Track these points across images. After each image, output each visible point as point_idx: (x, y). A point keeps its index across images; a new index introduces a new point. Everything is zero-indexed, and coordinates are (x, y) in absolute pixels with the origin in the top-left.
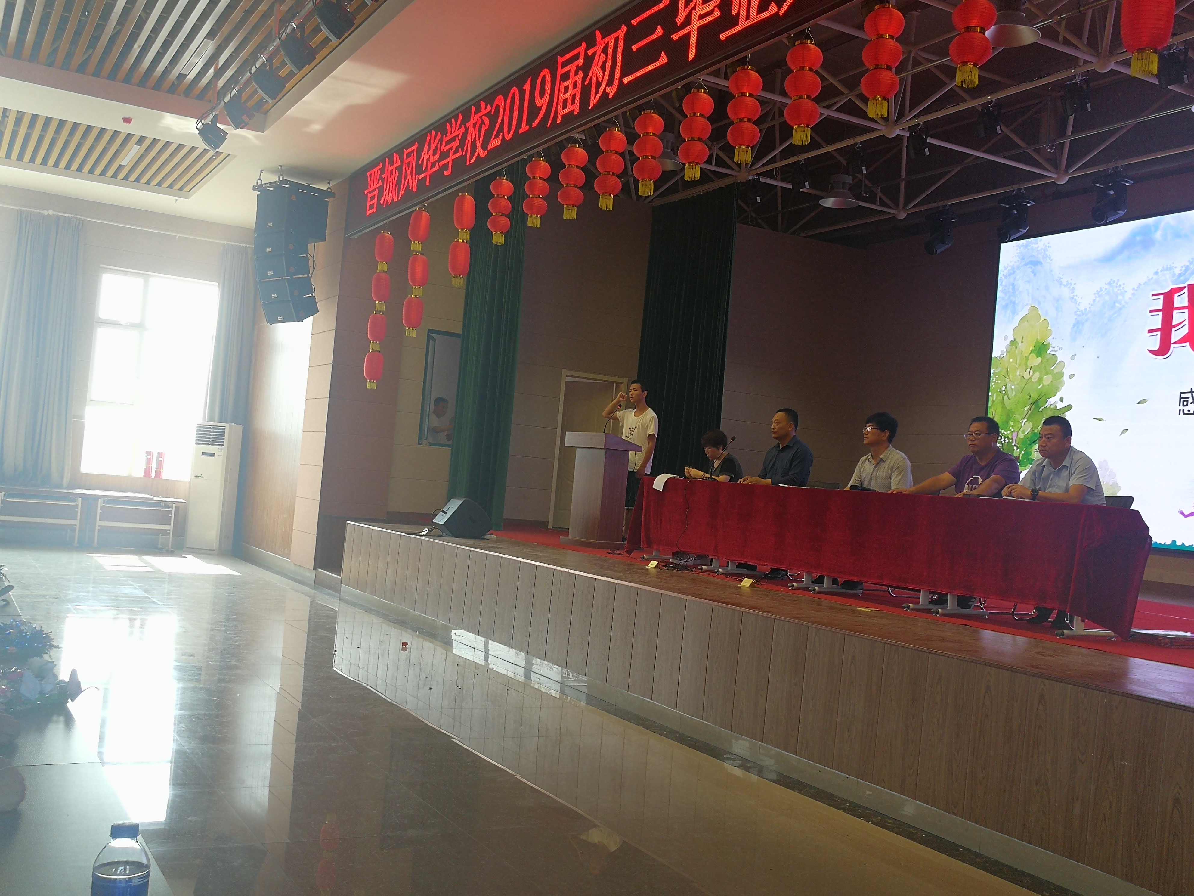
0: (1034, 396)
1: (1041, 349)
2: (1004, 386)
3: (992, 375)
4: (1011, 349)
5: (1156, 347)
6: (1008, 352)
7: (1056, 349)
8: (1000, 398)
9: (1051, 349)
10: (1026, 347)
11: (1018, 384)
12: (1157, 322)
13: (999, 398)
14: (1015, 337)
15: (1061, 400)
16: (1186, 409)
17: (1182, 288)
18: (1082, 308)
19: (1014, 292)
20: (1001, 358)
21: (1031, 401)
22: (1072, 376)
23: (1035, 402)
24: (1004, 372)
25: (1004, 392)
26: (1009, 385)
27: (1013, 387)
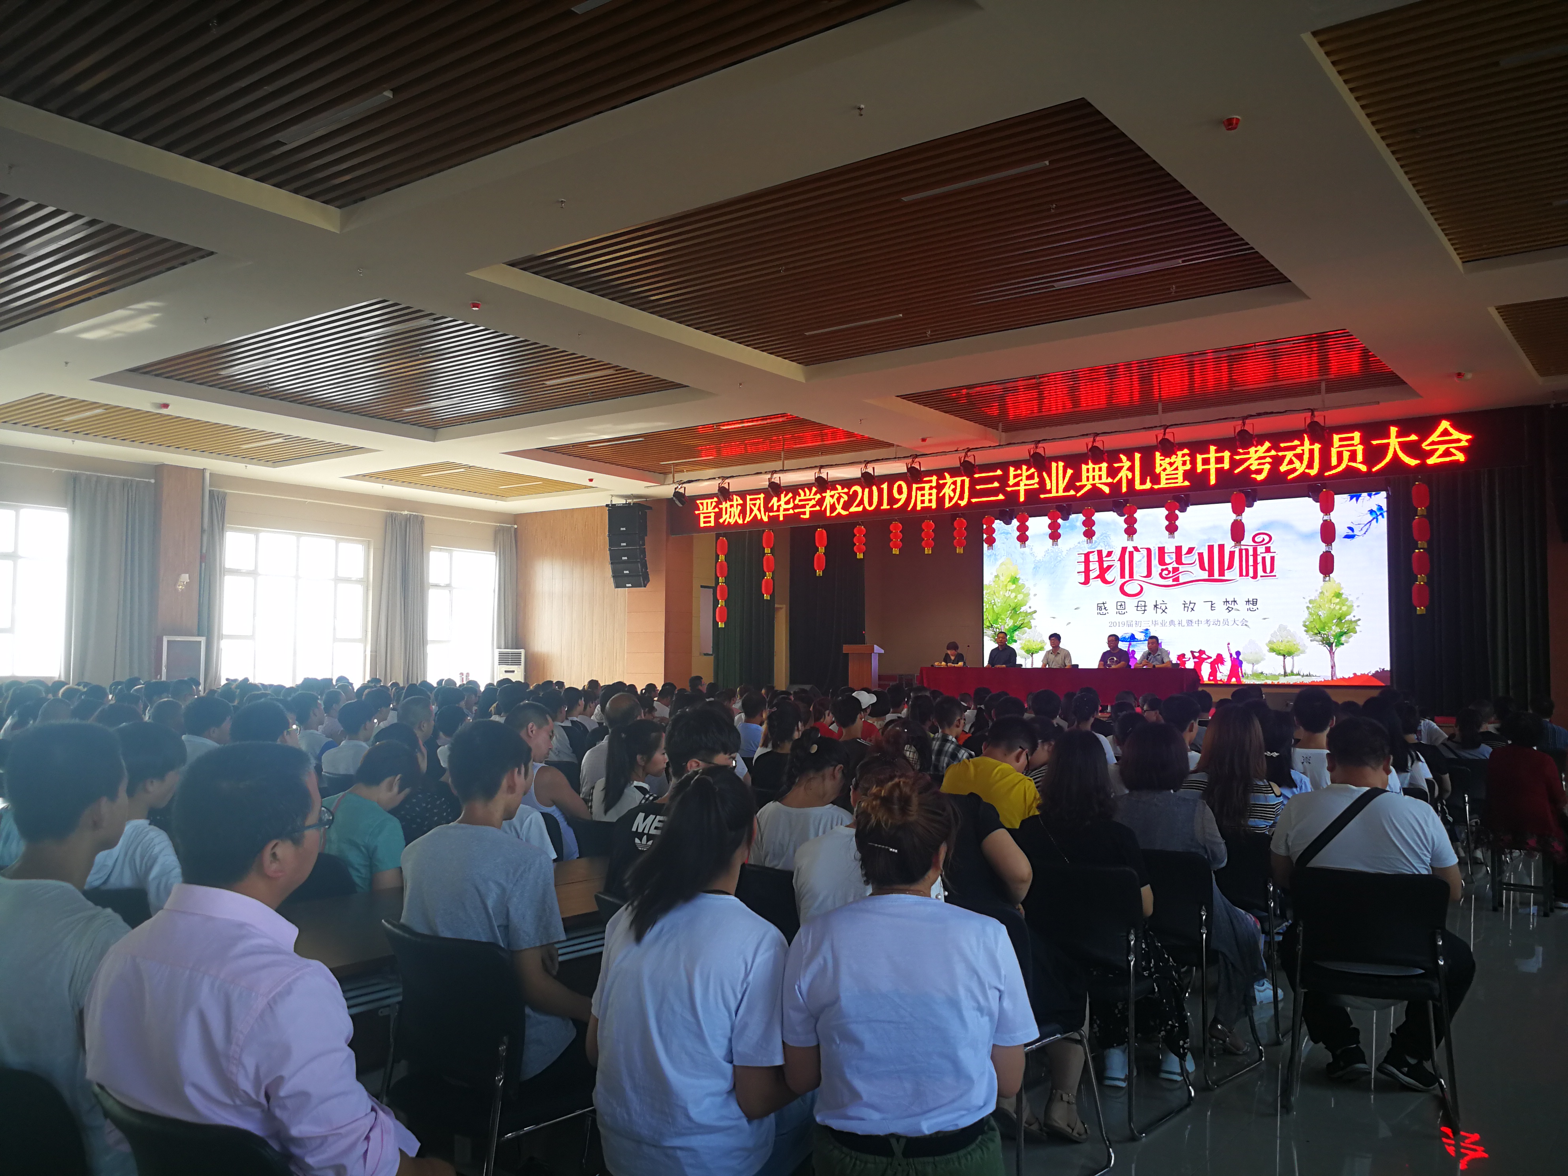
0: (1013, 605)
1: (1014, 580)
2: (993, 600)
3: (984, 593)
4: (995, 579)
5: (1083, 580)
6: (994, 581)
7: (1024, 580)
8: (991, 607)
9: (1021, 580)
10: (1005, 579)
11: (1001, 599)
12: (1082, 568)
15: (1030, 607)
16: (1101, 612)
17: (1093, 552)
18: (1038, 559)
20: (990, 584)
21: (1011, 608)
22: (1035, 595)
23: (1014, 609)
24: (992, 593)
25: (993, 604)
26: (996, 600)
27: (998, 601)
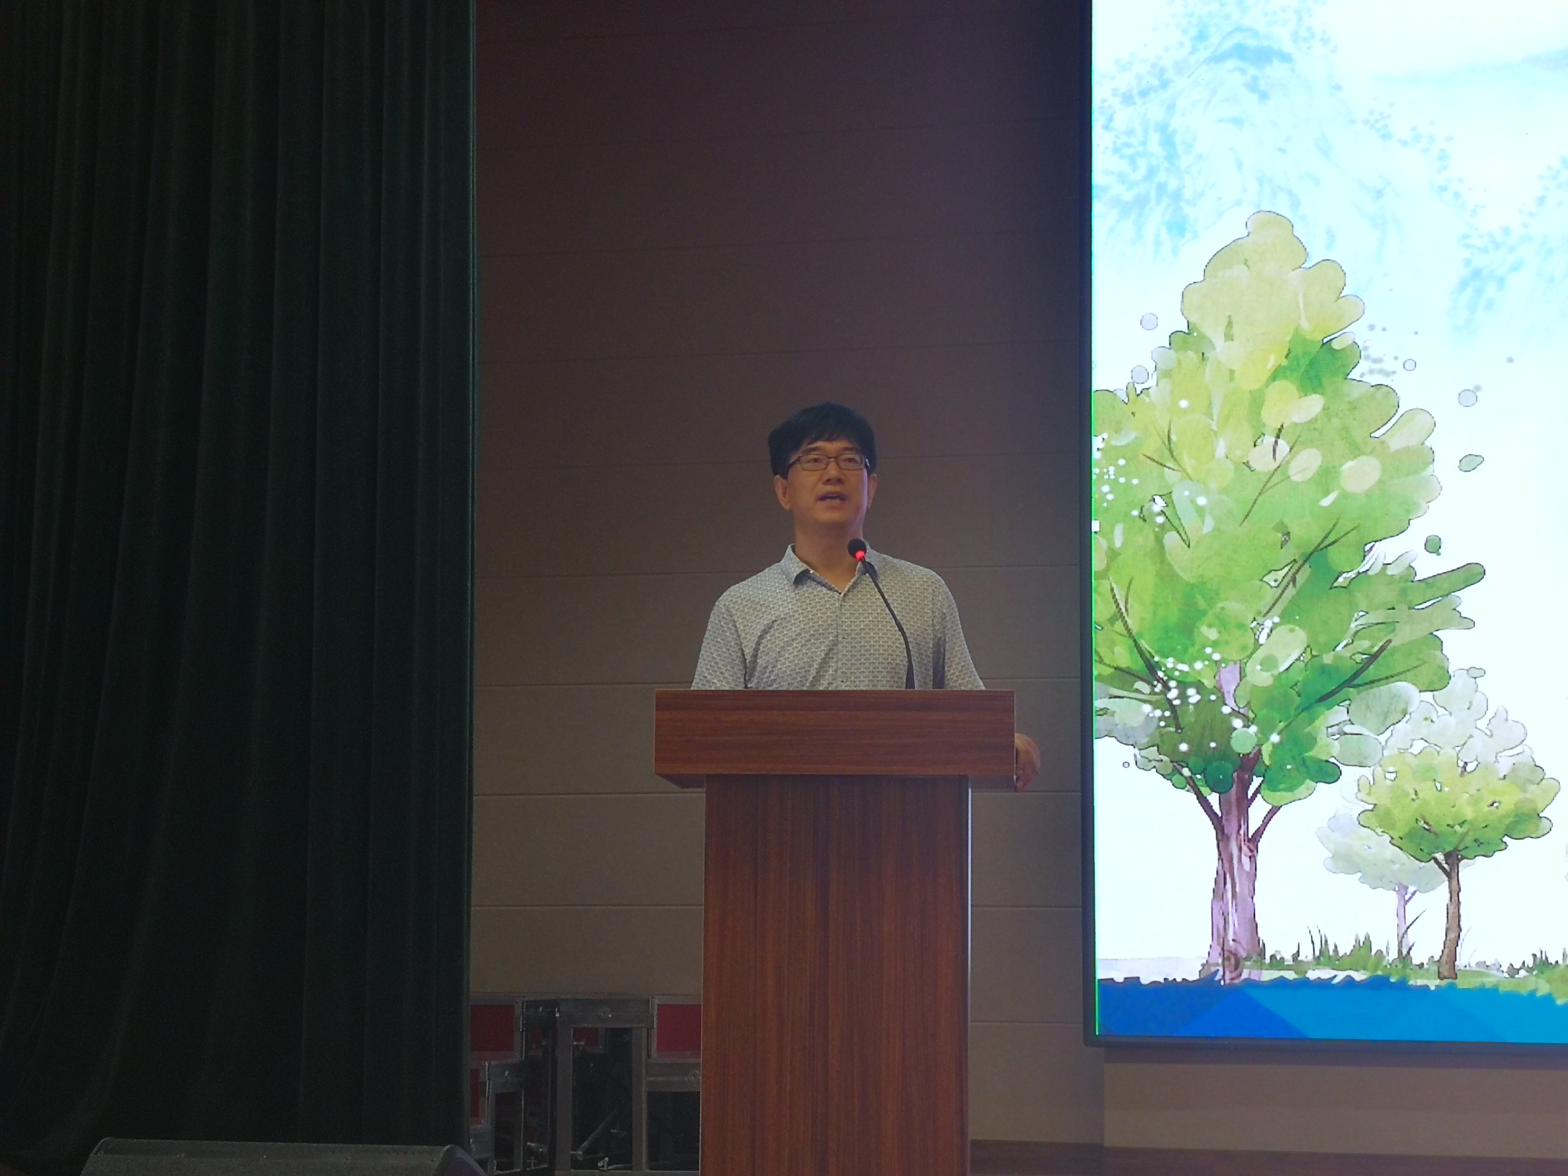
0: (1307, 531)
1: (1319, 363)
2: (1157, 498)
3: (1096, 455)
4: (1179, 363)
6: (1165, 374)
7: (1388, 365)
8: (1145, 539)
9: (1363, 366)
10: (1249, 357)
11: (1224, 491)
13: (1140, 540)
14: (1192, 320)
15: (1433, 546)
18: (1487, 223)
19: (1172, 156)
20: (1136, 394)
21: (1291, 552)
22: (1472, 462)
23: (1314, 555)
24: (1153, 446)
25: (1160, 520)
26: (1182, 494)
27: (1202, 501)
